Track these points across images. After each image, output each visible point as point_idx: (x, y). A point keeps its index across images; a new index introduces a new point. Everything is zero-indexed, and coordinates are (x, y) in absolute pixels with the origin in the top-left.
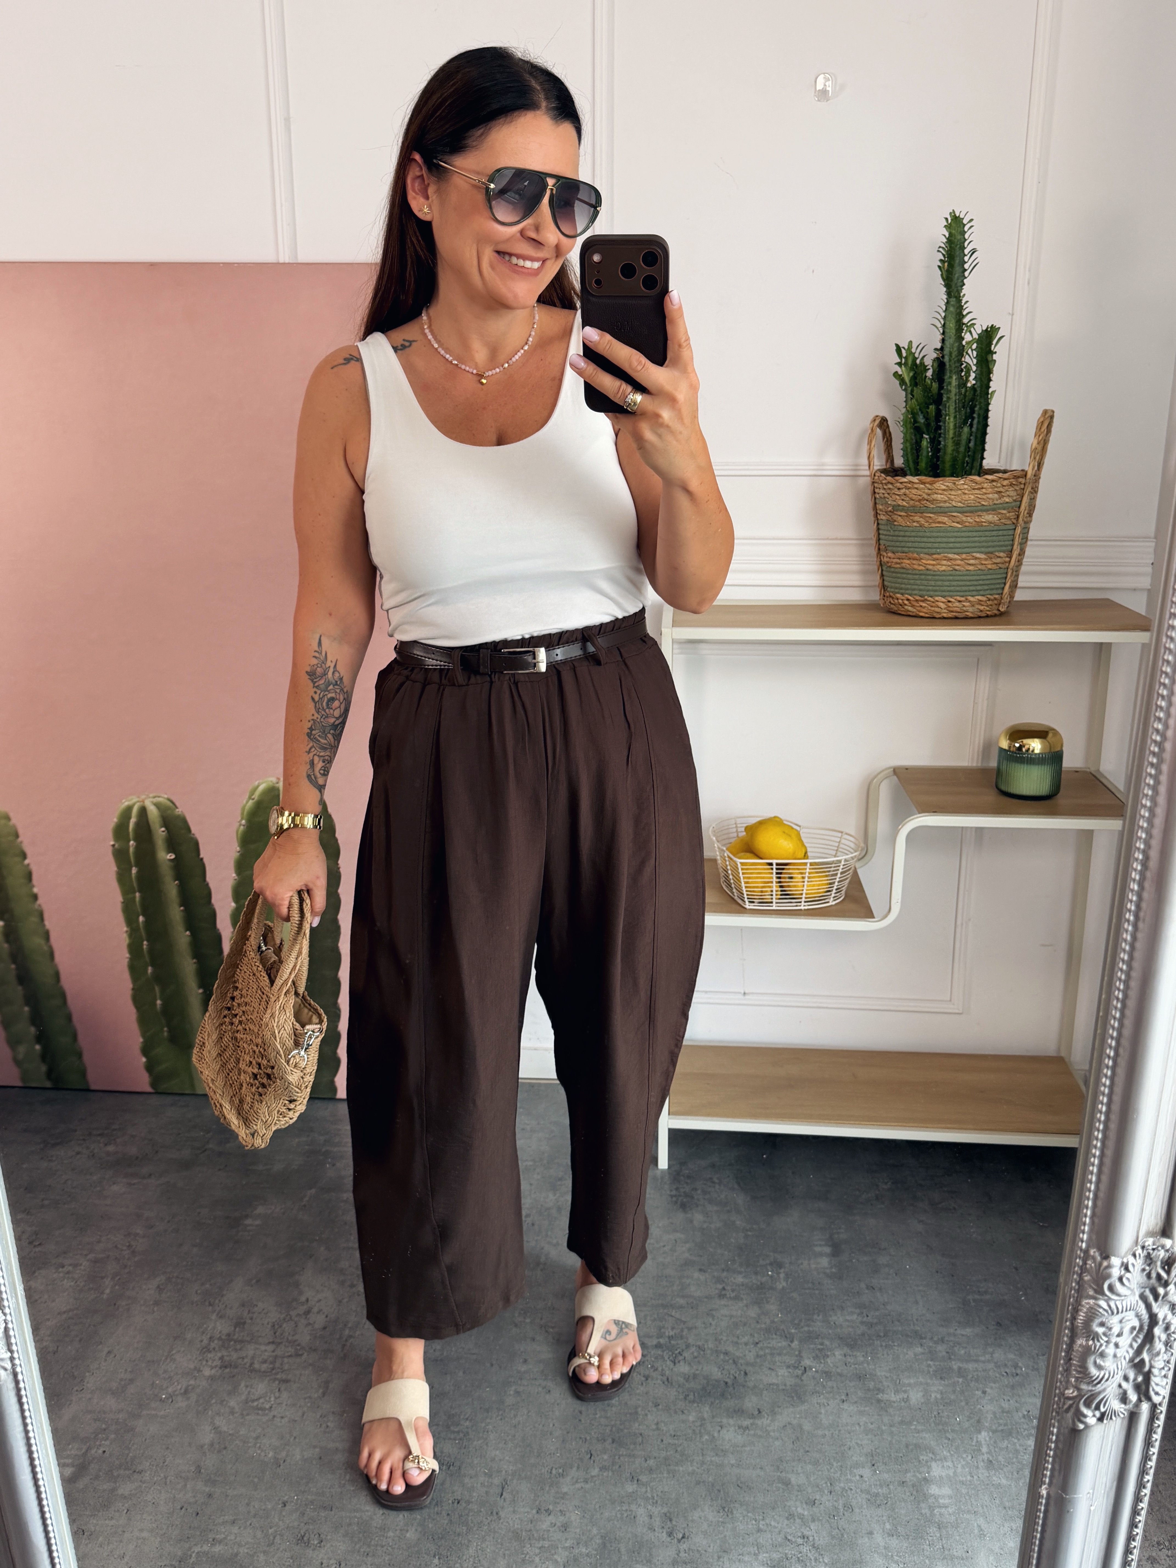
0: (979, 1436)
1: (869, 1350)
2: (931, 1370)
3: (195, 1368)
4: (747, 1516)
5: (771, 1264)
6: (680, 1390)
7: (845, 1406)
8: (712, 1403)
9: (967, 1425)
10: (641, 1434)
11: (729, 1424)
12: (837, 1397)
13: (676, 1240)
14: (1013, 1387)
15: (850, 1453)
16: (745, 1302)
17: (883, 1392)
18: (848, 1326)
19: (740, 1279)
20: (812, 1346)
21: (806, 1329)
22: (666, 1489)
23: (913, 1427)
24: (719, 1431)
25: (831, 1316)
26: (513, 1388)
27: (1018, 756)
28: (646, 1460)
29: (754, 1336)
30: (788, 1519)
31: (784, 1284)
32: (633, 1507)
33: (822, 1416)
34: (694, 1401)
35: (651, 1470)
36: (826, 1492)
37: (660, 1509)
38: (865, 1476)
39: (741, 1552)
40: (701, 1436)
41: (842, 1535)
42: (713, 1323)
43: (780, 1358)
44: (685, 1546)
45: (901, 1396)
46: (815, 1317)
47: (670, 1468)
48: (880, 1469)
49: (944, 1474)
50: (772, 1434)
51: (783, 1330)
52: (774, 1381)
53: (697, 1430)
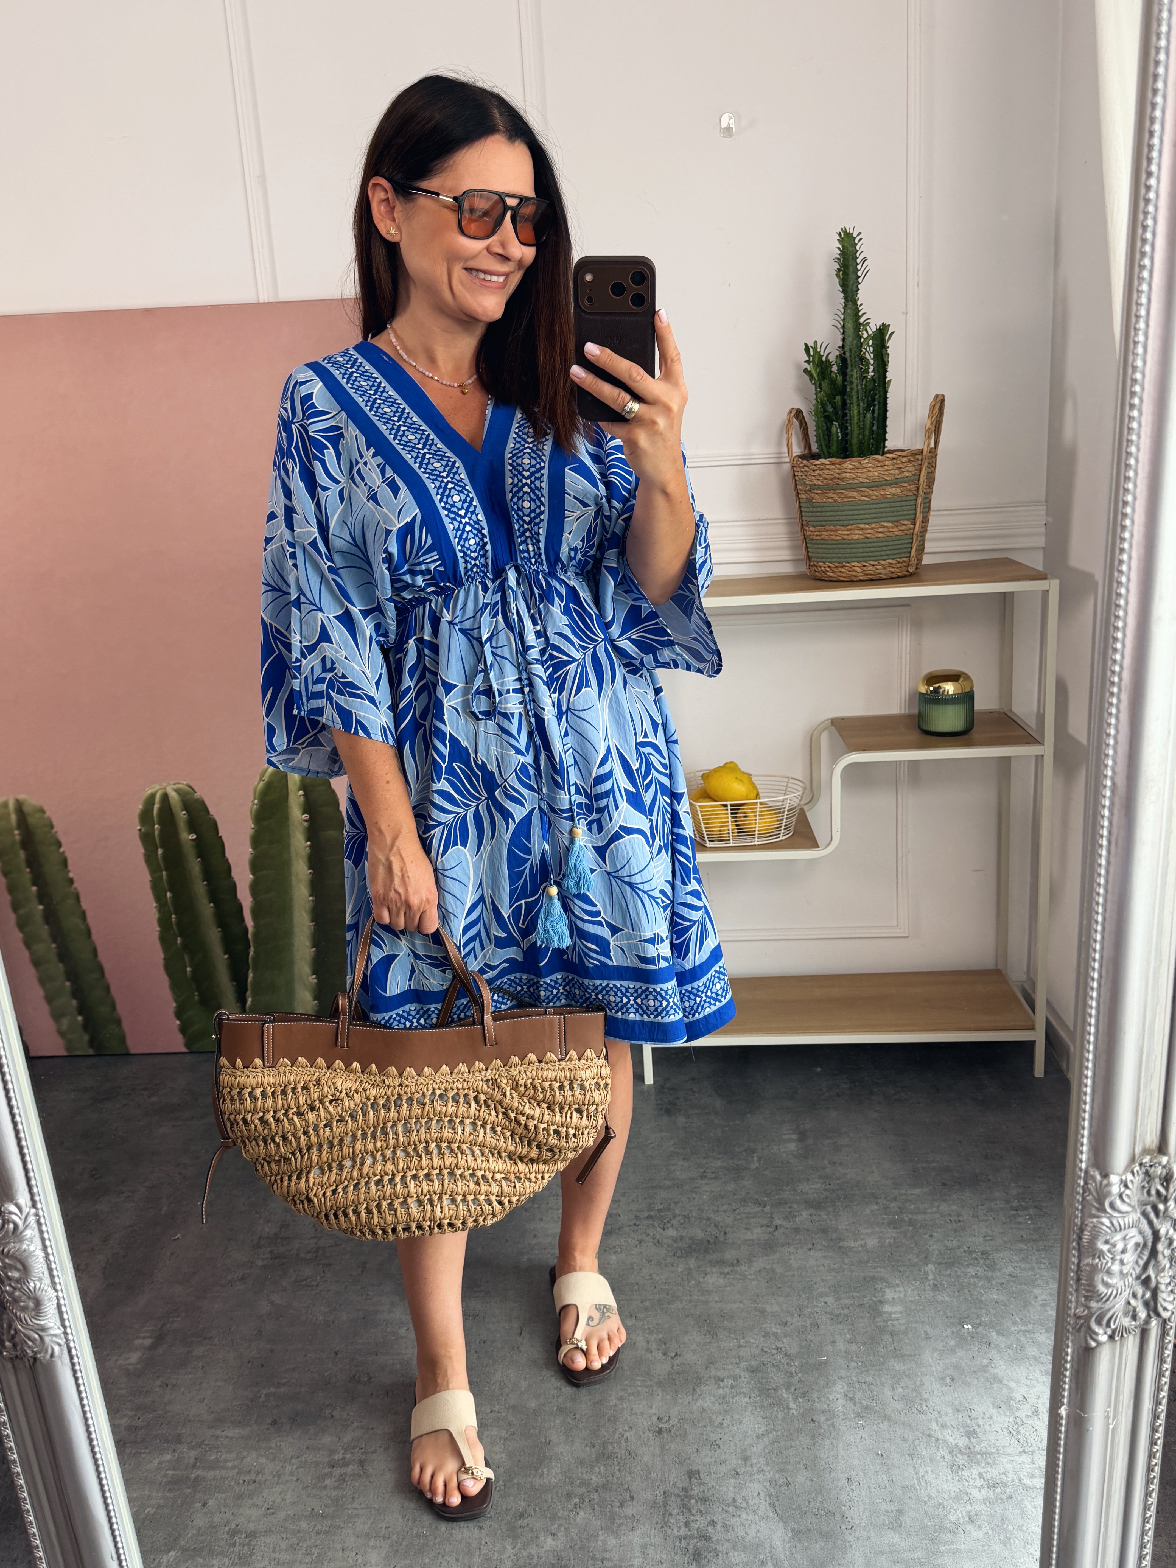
0: (926, 1268)
1: (831, 1209)
2: (885, 1222)
3: (249, 1261)
4: (729, 1337)
5: (745, 1151)
6: (670, 1249)
7: (812, 1253)
8: (697, 1257)
9: (916, 1260)
10: (637, 1284)
11: (712, 1272)
12: (805, 1246)
13: (661, 1139)
14: (956, 1231)
15: (816, 1286)
16: (723, 1180)
17: (844, 1240)
18: (813, 1193)
19: (718, 1164)
20: (782, 1209)
21: (777, 1197)
22: (660, 1322)
23: (870, 1265)
24: (704, 1277)
25: (798, 1186)
27: (936, 699)
28: (642, 1303)
29: (731, 1205)
30: (763, 1336)
31: (757, 1165)
33: (792, 1262)
34: (681, 1257)
35: (646, 1309)
36: (796, 1315)
37: (655, 1336)
38: (829, 1302)
39: (725, 1363)
40: (689, 1282)
41: (810, 1345)
42: (697, 1197)
43: (754, 1220)
44: (677, 1361)
45: (859, 1243)
46: (785, 1187)
47: (663, 1307)
48: (842, 1297)
49: (895, 1297)
50: (749, 1277)
51: (757, 1199)
52: (750, 1238)
53: (685, 1278)
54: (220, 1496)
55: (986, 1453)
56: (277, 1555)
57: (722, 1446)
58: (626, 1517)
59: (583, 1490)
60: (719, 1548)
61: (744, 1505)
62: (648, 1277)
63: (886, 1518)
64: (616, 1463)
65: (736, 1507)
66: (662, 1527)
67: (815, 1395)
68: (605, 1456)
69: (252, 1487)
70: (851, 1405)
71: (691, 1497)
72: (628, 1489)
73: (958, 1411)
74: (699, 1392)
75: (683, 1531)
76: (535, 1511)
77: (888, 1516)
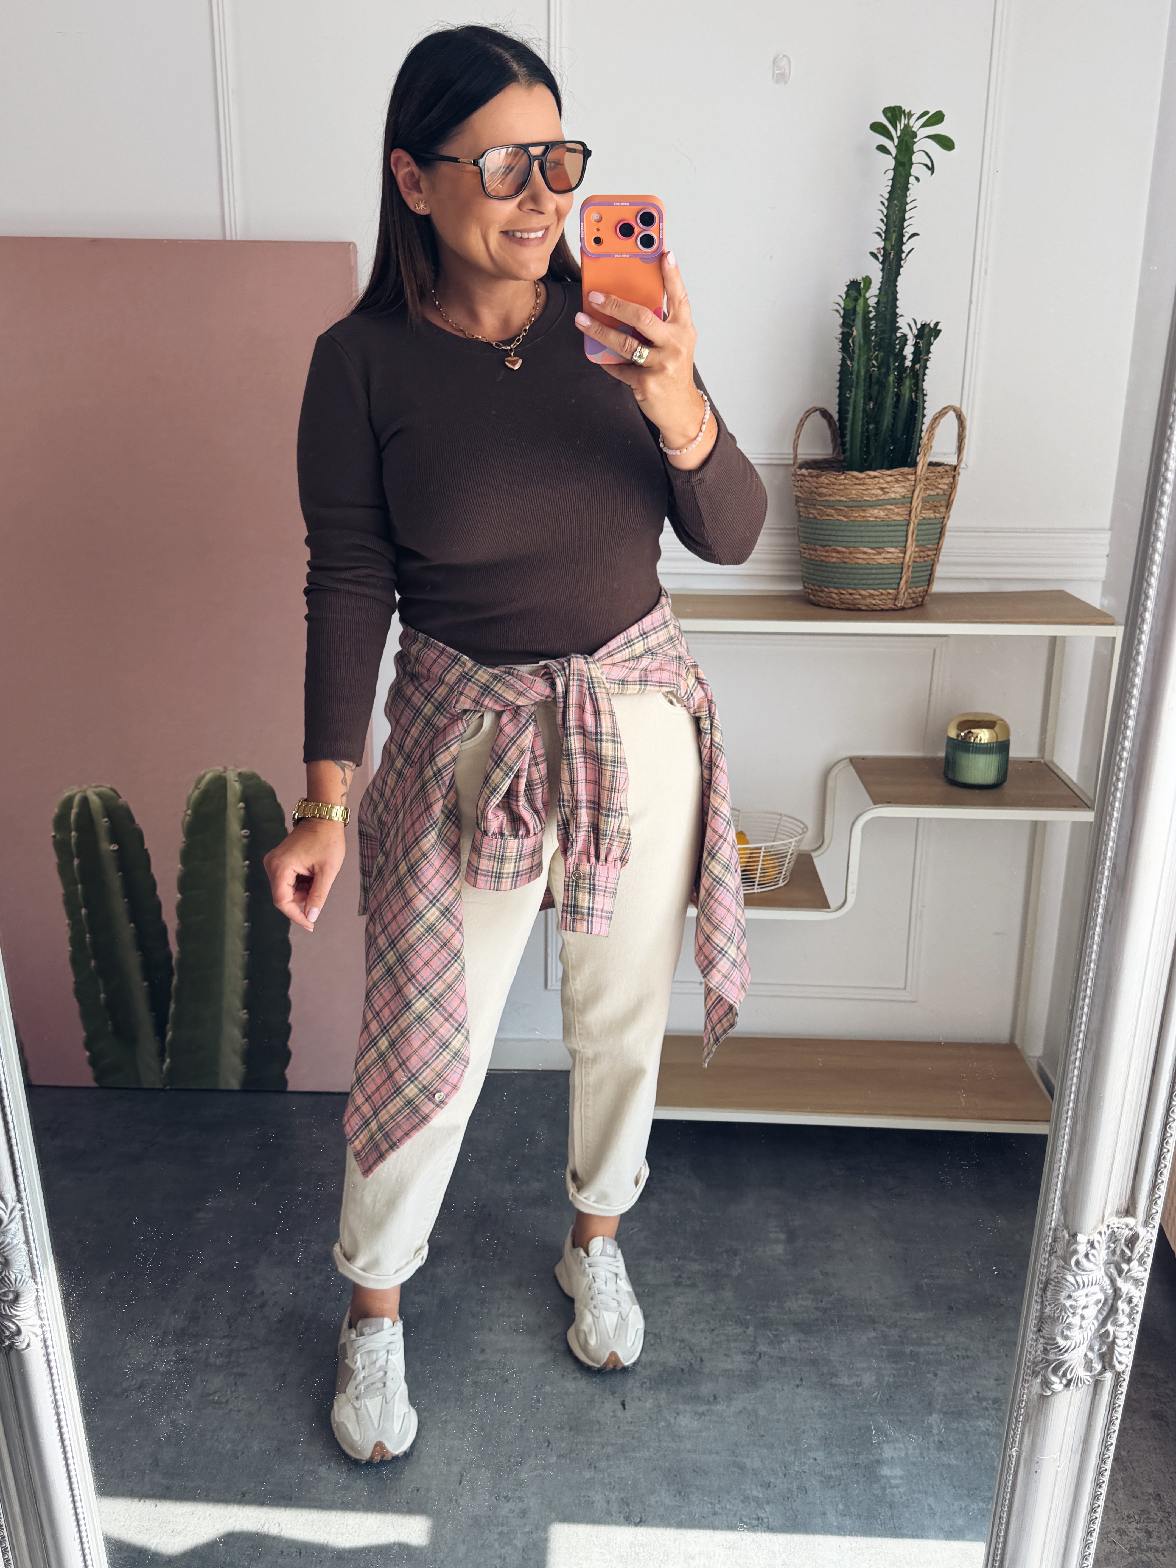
0: (930, 1418)
1: (823, 1335)
2: (884, 1354)
4: (703, 1500)
5: (727, 1251)
7: (800, 1390)
8: (669, 1390)
9: (919, 1407)
10: (598, 1422)
11: (686, 1411)
12: (792, 1382)
14: (963, 1370)
15: (804, 1436)
16: (701, 1289)
17: (836, 1376)
18: (803, 1312)
19: (696, 1267)
20: (767, 1332)
21: (761, 1315)
22: (623, 1475)
23: (866, 1410)
24: (676, 1418)
25: (786, 1302)
26: (471, 1378)
27: (966, 746)
28: (603, 1447)
29: (709, 1323)
30: (743, 1502)
31: (740, 1271)
32: (591, 1493)
33: (777, 1401)
34: (650, 1388)
35: (608, 1457)
36: (780, 1475)
37: (617, 1494)
38: (818, 1459)
40: (657, 1423)
41: (796, 1516)
42: (669, 1309)
43: (736, 1344)
45: (855, 1380)
46: (770, 1303)
47: (627, 1454)
48: (833, 1452)
49: (895, 1456)
50: (728, 1420)
51: (739, 1317)
52: (729, 1367)
53: (654, 1417)
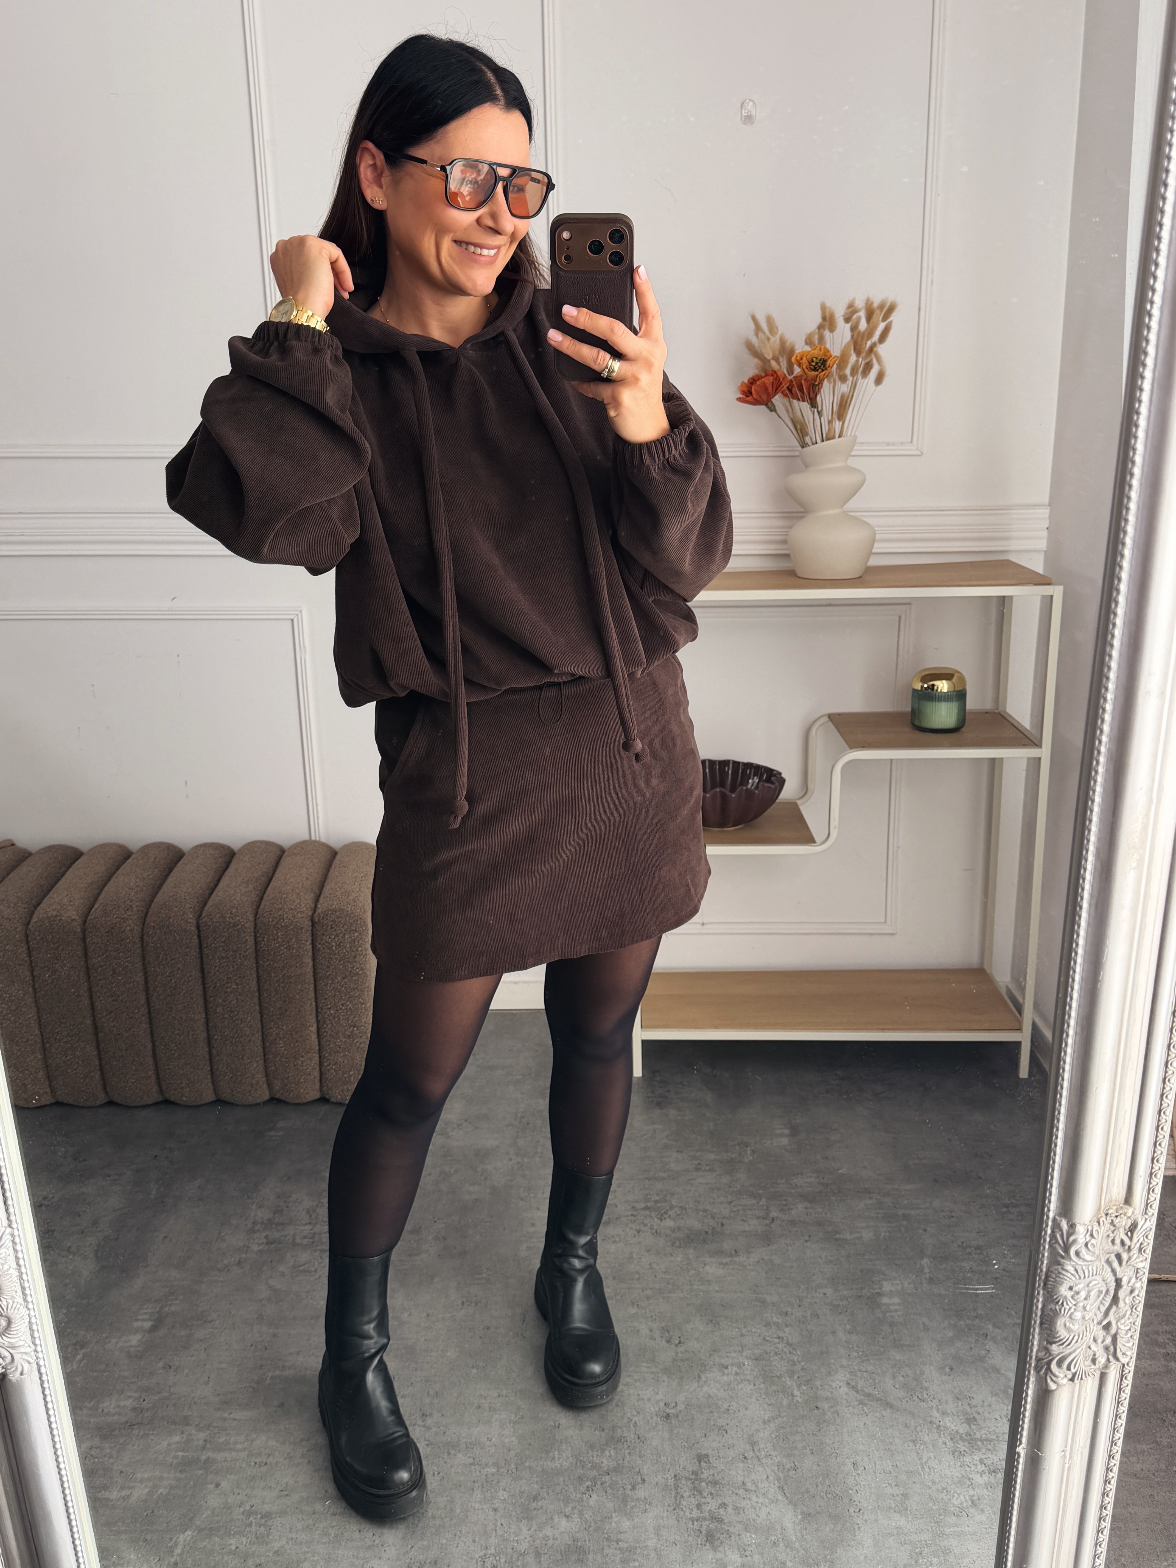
0: (922, 1262)
1: (826, 1203)
2: (880, 1216)
3: (244, 1246)
4: (731, 1326)
5: (738, 1144)
6: (668, 1239)
7: (808, 1244)
8: (696, 1247)
9: (912, 1254)
10: (637, 1273)
11: (711, 1262)
12: (802, 1238)
13: (655, 1131)
15: (814, 1278)
16: (718, 1173)
17: (840, 1233)
18: (808, 1187)
19: (712, 1156)
20: (778, 1202)
21: (772, 1190)
22: (662, 1310)
23: (866, 1257)
24: (703, 1268)
25: (792, 1179)
26: (525, 1246)
27: (929, 696)
28: (643, 1291)
29: (727, 1197)
30: (765, 1326)
31: (751, 1158)
33: (789, 1253)
34: (680, 1247)
35: (648, 1298)
36: (796, 1306)
37: (658, 1324)
38: (827, 1293)
39: (728, 1350)
40: (688, 1272)
41: (811, 1335)
42: (692, 1189)
43: (751, 1212)
44: (681, 1349)
45: (856, 1235)
46: (779, 1181)
47: (665, 1295)
48: (840, 1288)
49: (893, 1289)
50: (748, 1267)
51: (752, 1192)
52: (746, 1229)
53: (685, 1267)
54: (233, 1477)
55: (986, 1440)
56: (294, 1536)
57: (729, 1431)
58: (638, 1499)
59: (595, 1473)
60: (732, 1530)
61: (753, 1488)
62: (648, 1266)
63: (892, 1503)
64: (626, 1447)
65: (746, 1490)
66: (675, 1509)
67: (818, 1383)
68: (615, 1440)
69: (264, 1469)
70: (854, 1393)
71: (702, 1480)
72: (639, 1472)
73: (958, 1399)
74: (704, 1379)
75: (695, 1513)
76: (548, 1494)
77: (895, 1500)
